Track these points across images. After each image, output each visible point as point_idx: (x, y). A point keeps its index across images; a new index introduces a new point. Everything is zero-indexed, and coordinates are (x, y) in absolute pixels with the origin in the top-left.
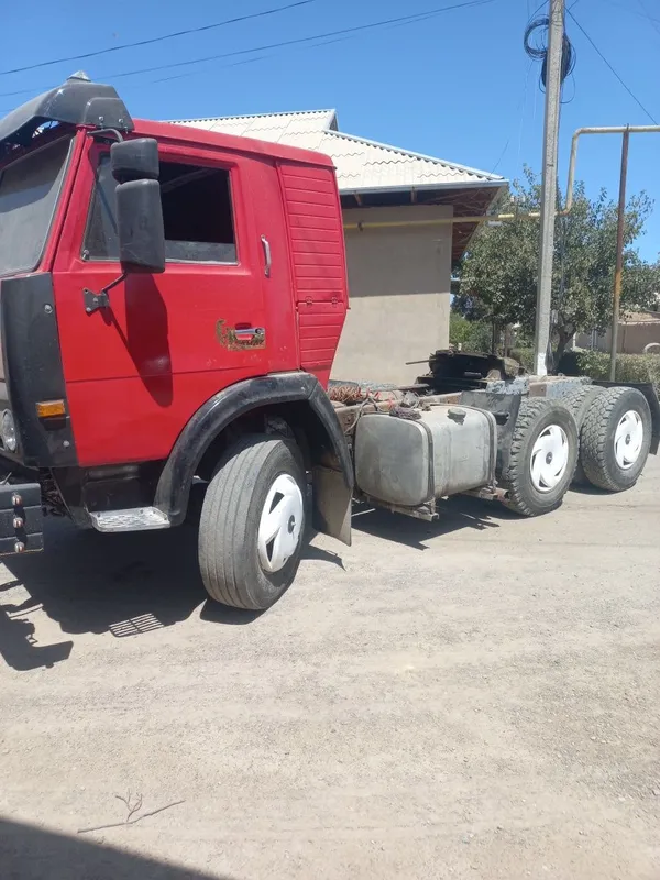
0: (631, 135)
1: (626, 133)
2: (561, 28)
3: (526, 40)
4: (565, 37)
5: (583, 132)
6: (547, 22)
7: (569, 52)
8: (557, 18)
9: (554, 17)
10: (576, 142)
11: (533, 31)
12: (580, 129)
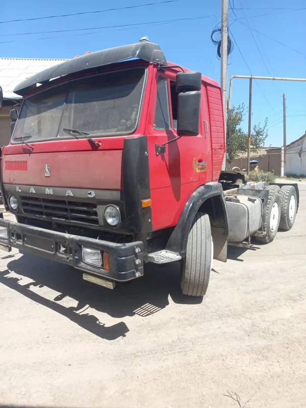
0: (253, 80)
1: (251, 79)
2: (227, 33)
3: (212, 36)
4: (228, 37)
5: (234, 77)
6: (221, 30)
7: (230, 43)
8: (225, 29)
9: (224, 28)
10: (232, 81)
11: (215, 33)
12: (233, 76)
